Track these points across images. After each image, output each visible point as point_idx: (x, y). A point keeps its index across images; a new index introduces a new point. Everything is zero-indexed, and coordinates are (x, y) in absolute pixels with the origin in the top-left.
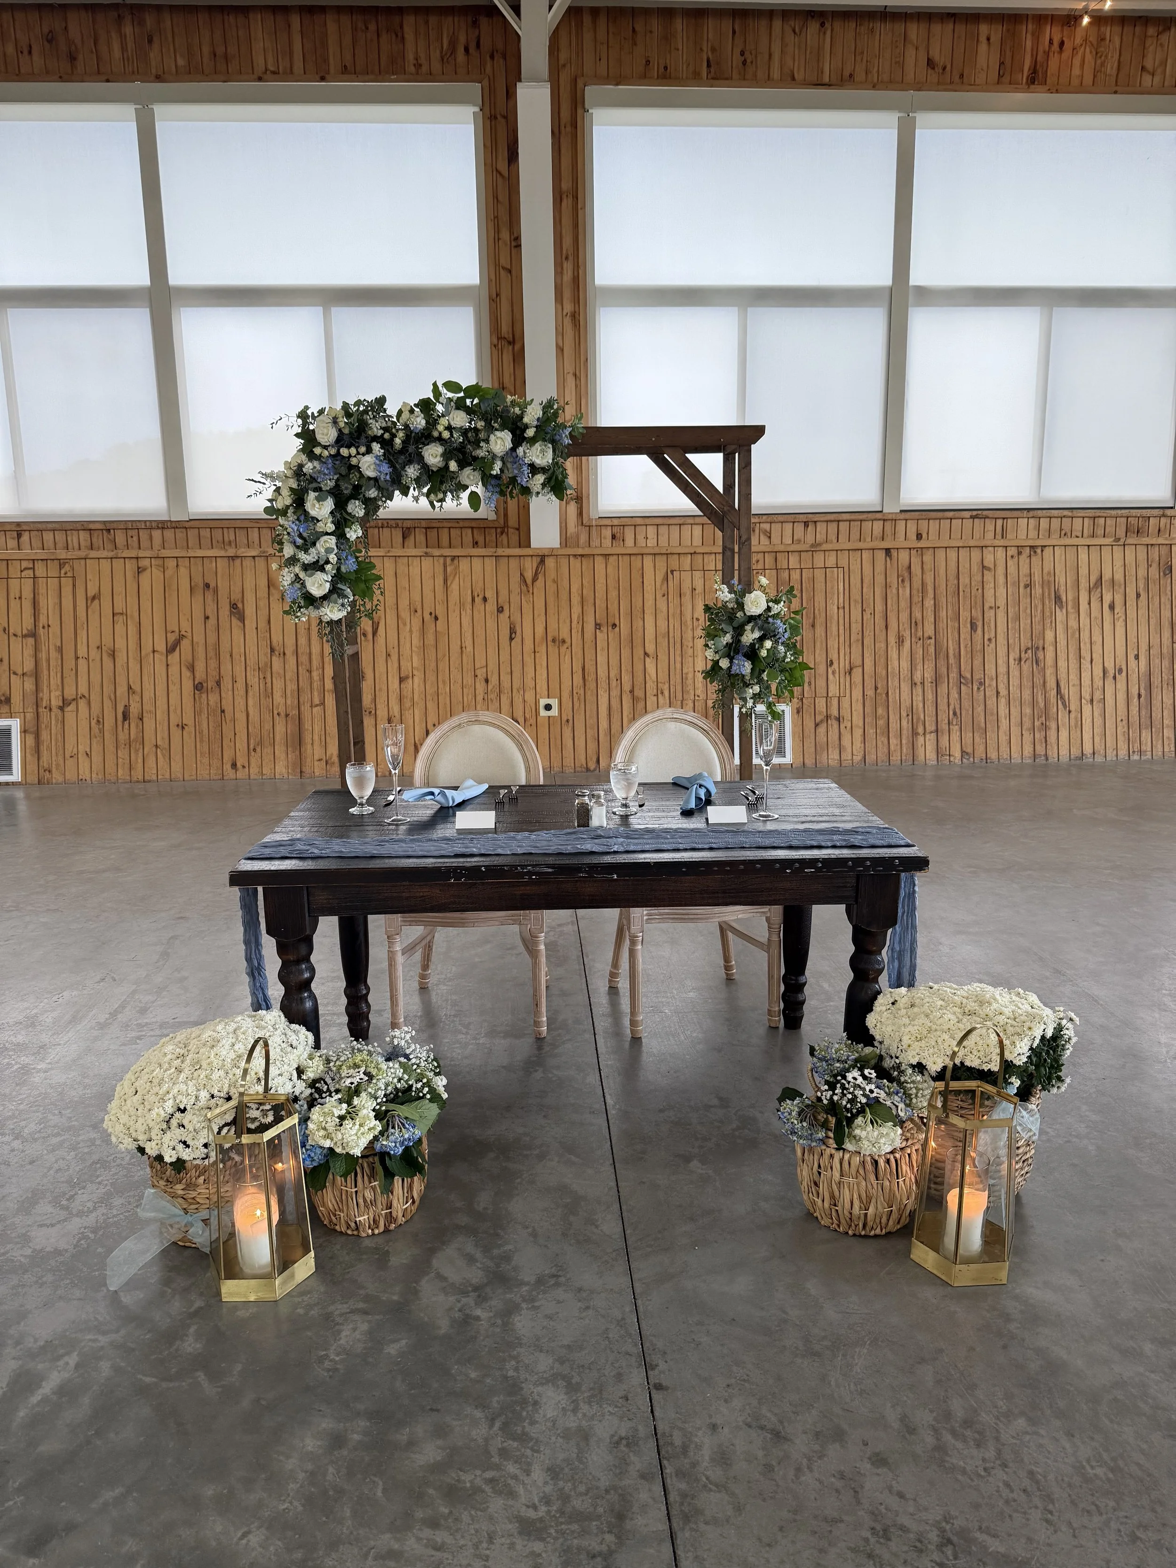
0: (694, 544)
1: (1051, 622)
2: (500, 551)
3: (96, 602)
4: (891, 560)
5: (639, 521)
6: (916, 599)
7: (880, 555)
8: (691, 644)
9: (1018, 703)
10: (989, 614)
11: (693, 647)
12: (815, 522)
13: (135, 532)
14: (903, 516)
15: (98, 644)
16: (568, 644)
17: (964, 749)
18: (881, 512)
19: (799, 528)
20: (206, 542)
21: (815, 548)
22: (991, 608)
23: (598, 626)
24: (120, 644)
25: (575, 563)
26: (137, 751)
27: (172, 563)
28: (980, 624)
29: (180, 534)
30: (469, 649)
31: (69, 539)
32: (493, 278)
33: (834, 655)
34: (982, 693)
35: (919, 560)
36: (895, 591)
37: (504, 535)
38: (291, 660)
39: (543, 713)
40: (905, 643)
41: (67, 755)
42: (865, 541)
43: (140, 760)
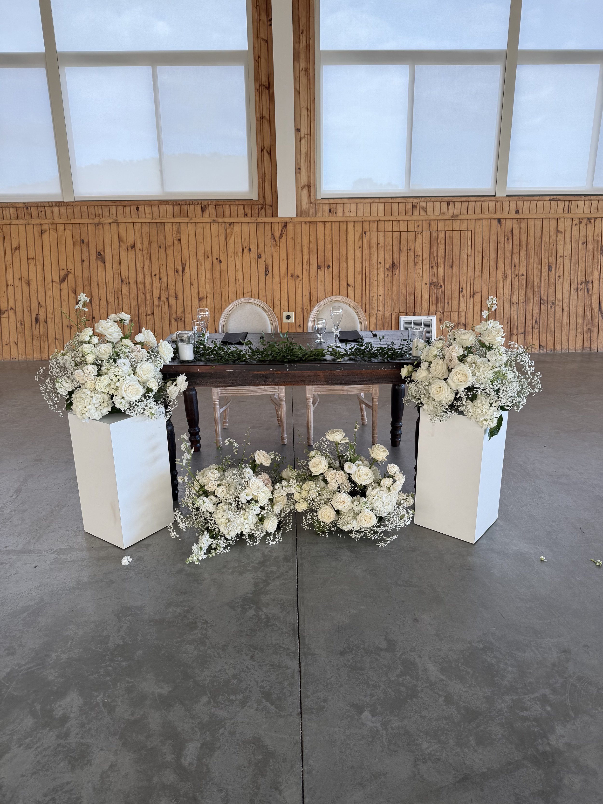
0: (379, 215)
1: (598, 266)
2: (259, 220)
3: (17, 251)
4: (501, 225)
5: (346, 201)
6: (515, 251)
7: (495, 223)
8: (375, 279)
9: (574, 316)
10: (560, 260)
11: (377, 280)
12: (454, 202)
13: (42, 209)
14: (508, 199)
15: (19, 277)
16: (301, 278)
17: (541, 344)
18: (495, 196)
19: (444, 205)
20: (85, 215)
21: (454, 217)
22: (561, 257)
23: (319, 267)
24: (32, 277)
25: (306, 227)
26: (44, 341)
27: (61, 228)
28: (554, 267)
29: (70, 210)
30: (241, 280)
31: (4, 213)
32: (256, 46)
33: (464, 285)
34: (554, 309)
35: (518, 226)
36: (503, 245)
37: (263, 210)
38: (133, 287)
39: (285, 321)
40: (508, 278)
41: (4, 343)
42: (484, 214)
43: (46, 347)
